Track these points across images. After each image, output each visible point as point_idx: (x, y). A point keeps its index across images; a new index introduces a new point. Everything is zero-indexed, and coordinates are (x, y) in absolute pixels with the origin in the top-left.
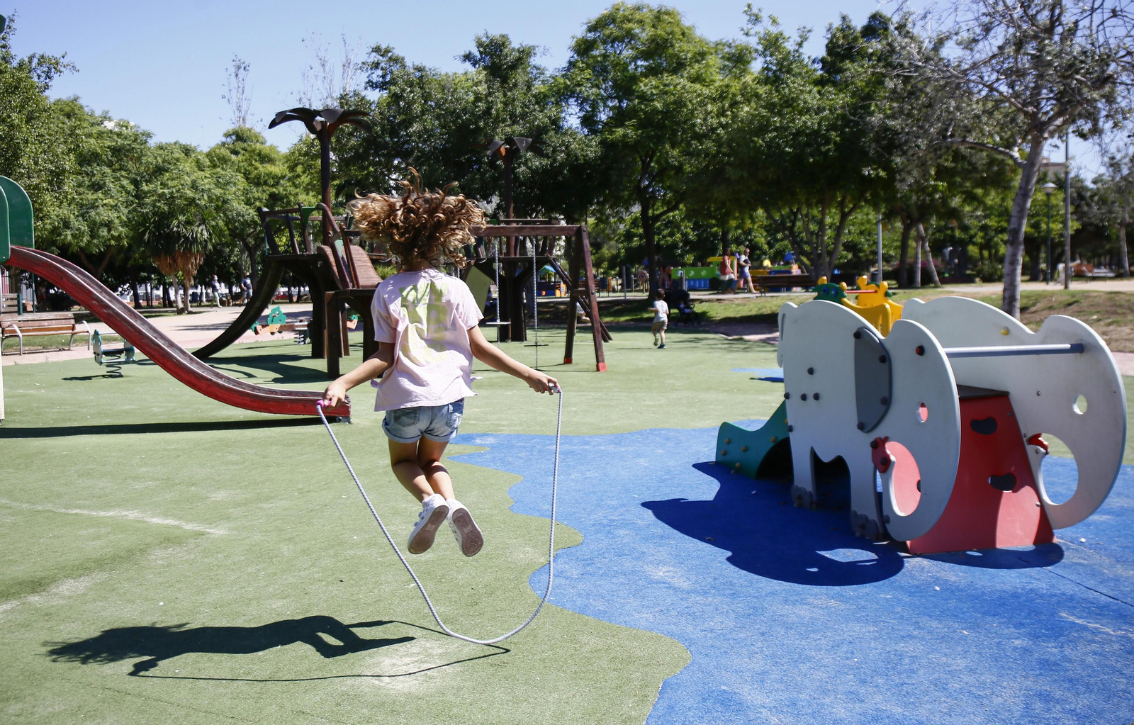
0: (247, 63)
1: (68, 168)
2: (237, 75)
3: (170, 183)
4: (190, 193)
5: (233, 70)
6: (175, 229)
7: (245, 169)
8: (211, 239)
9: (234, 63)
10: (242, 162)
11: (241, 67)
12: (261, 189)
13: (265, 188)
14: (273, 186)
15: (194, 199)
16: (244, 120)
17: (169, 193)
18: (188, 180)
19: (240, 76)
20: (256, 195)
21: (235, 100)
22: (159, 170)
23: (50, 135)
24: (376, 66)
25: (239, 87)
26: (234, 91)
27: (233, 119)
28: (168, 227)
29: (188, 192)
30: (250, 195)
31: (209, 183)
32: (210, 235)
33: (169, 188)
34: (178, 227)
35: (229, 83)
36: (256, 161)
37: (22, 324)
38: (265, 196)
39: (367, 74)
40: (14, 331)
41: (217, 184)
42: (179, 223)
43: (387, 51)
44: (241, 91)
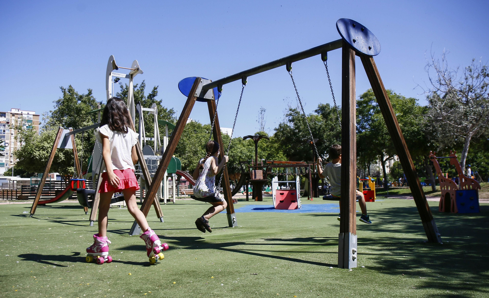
0: (265, 109)
1: (199, 150)
2: (261, 113)
3: (234, 151)
4: (239, 155)
5: (260, 112)
6: (235, 166)
7: (261, 145)
8: (246, 169)
9: (261, 109)
10: (260, 143)
11: (263, 111)
12: (265, 152)
13: (266, 151)
14: (269, 151)
15: (241, 156)
16: (263, 128)
17: (233, 155)
18: (239, 150)
19: (263, 114)
20: (263, 154)
21: (260, 122)
22: (231, 147)
23: (195, 142)
24: (291, 115)
25: (262, 117)
26: (260, 119)
27: (260, 128)
28: (233, 165)
29: (239, 154)
30: (261, 154)
31: (246, 151)
32: (246, 167)
33: (233, 153)
34: (236, 165)
35: (259, 116)
36: (264, 143)
37: (186, 191)
38: (266, 155)
39: (288, 118)
40: (184, 193)
41: (249, 151)
42: (236, 164)
43: (295, 110)
44: (262, 119)
